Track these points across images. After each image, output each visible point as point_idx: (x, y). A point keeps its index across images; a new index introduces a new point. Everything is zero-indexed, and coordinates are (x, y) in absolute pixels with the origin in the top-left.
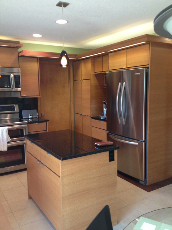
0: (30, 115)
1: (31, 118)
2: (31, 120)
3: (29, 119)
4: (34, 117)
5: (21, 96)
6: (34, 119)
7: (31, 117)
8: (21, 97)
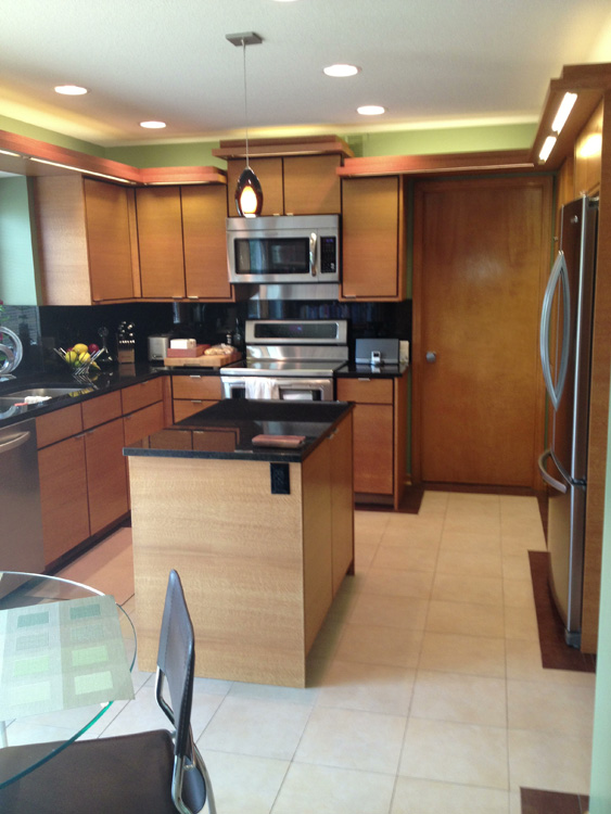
0: (376, 355)
1: (377, 365)
2: (377, 370)
3: (373, 368)
4: (386, 361)
5: (343, 296)
6: (387, 368)
7: (378, 359)
8: (343, 300)
